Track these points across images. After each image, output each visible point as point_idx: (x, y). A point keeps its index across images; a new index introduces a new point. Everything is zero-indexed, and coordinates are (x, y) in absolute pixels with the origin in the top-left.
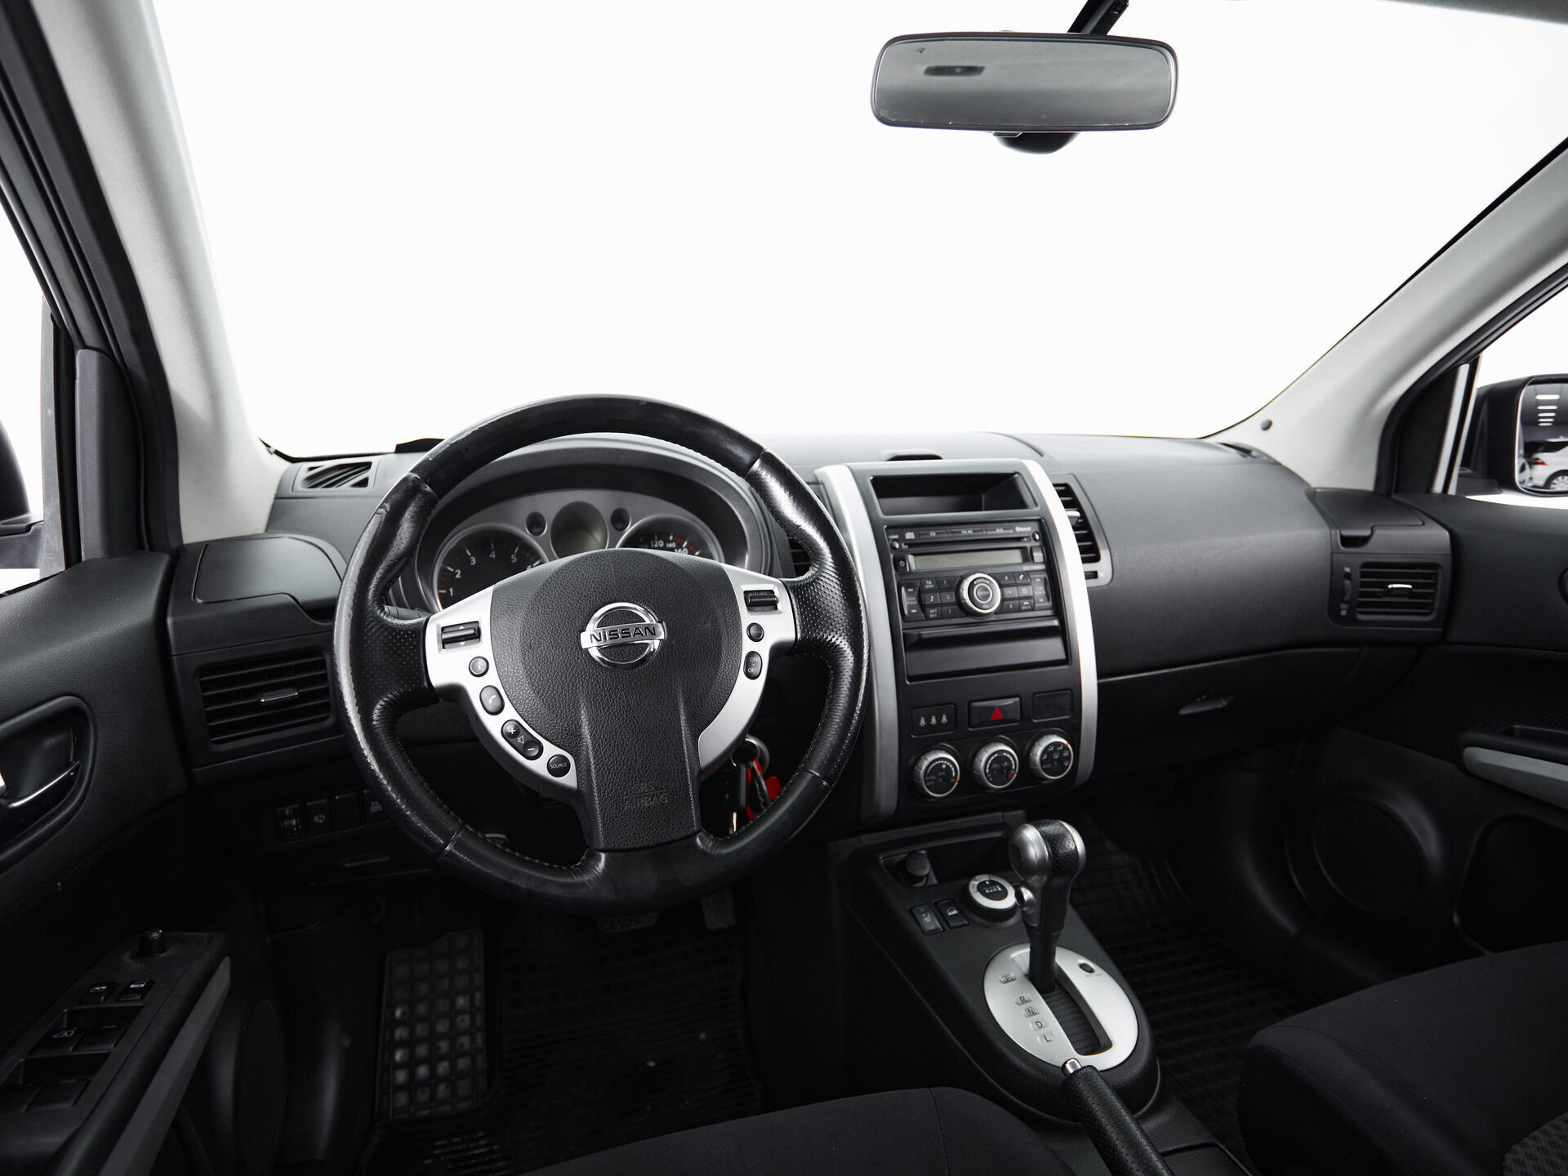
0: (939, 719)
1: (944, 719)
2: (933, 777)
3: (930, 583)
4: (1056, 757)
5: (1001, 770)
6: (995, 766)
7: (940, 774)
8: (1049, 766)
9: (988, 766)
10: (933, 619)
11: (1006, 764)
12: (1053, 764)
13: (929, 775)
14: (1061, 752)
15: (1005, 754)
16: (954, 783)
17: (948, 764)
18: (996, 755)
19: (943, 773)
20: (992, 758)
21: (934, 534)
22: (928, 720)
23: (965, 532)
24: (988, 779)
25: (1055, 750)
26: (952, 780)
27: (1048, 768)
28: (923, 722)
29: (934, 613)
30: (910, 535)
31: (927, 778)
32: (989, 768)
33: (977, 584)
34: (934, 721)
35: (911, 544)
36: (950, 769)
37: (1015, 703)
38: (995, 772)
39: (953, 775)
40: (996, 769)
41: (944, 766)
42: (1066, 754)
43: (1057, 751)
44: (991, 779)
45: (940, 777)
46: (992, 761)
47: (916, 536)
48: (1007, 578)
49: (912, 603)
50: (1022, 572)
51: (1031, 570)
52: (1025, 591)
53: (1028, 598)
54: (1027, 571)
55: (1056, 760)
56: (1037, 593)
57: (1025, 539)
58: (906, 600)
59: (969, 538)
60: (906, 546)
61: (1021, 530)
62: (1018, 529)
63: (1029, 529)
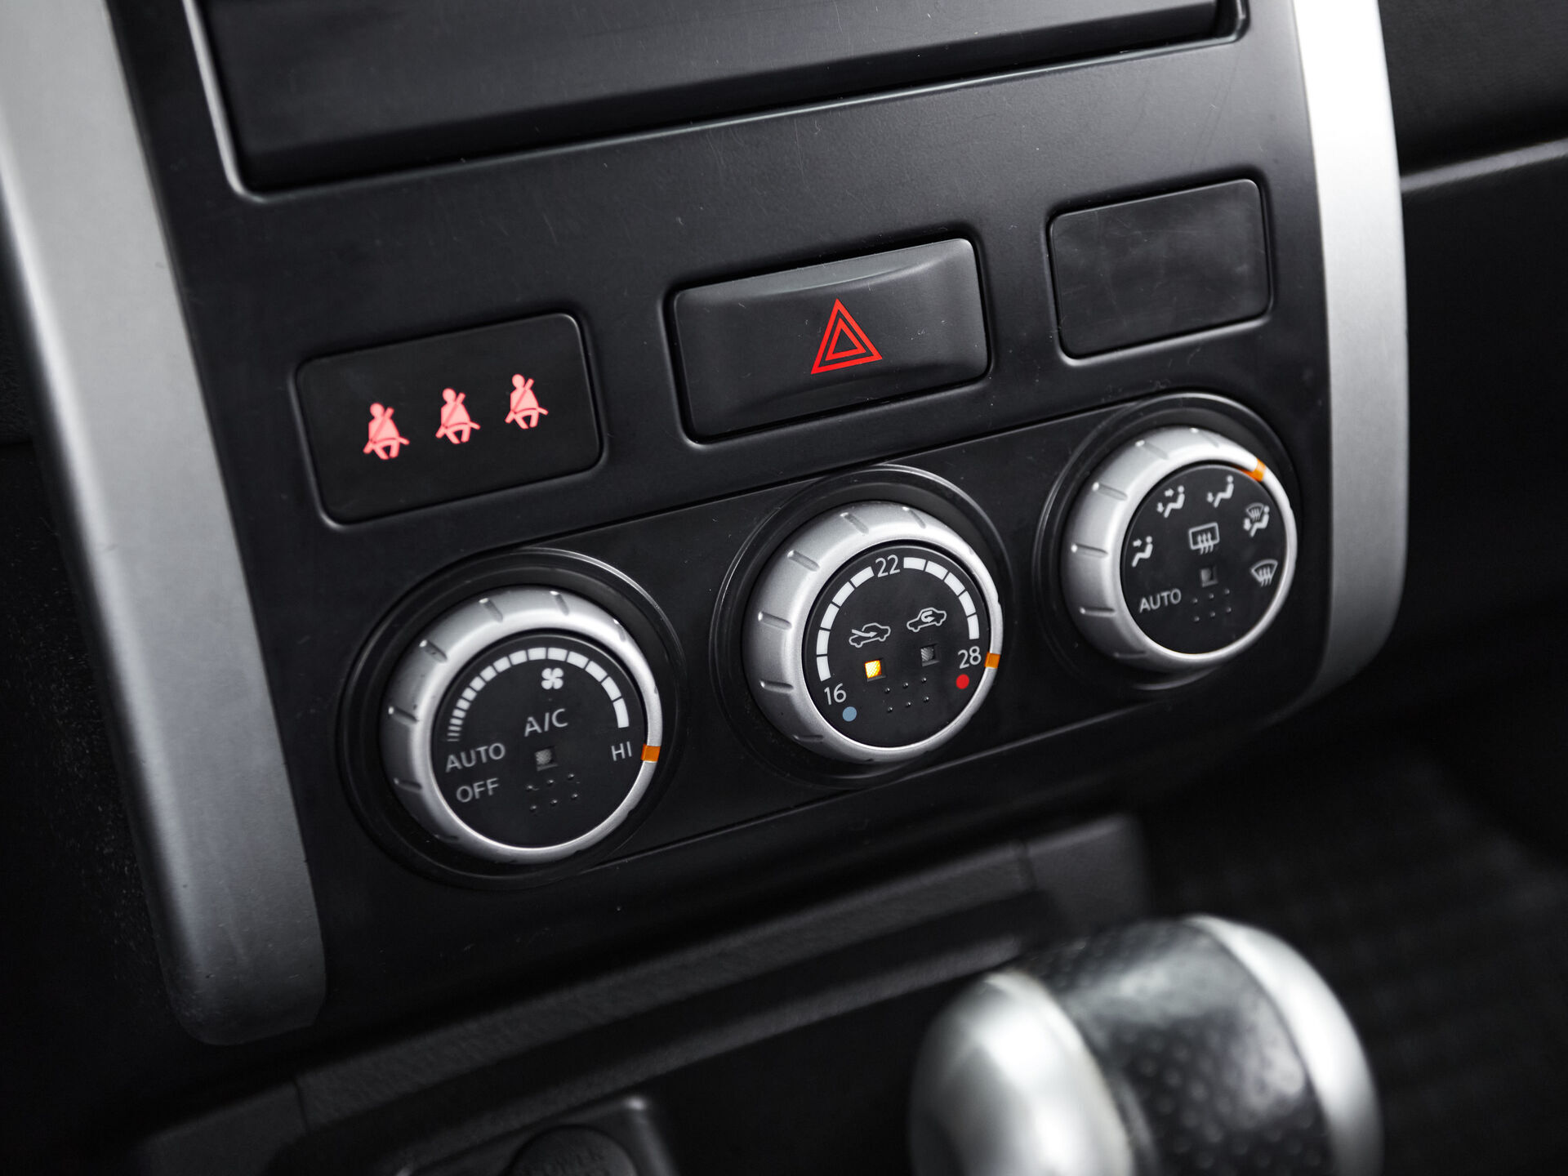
0: (489, 404)
1: (524, 404)
2: (493, 751)
4: (1206, 544)
6: (863, 635)
7: (532, 727)
8: (1171, 596)
9: (822, 642)
11: (926, 616)
12: (1189, 584)
13: (465, 743)
14: (1231, 515)
15: (911, 563)
16: (625, 774)
17: (578, 660)
18: (866, 574)
19: (553, 719)
20: (843, 594)
22: (418, 420)
24: (832, 714)
25: (1196, 511)
27: (1168, 610)
31: (453, 763)
32: (830, 655)
36: (581, 673)
37: (949, 270)
38: (872, 669)
39: (623, 720)
40: (872, 652)
41: (552, 679)
42: (1255, 522)
43: (1209, 514)
44: (850, 714)
45: (539, 743)
46: (843, 610)
55: (1206, 559)
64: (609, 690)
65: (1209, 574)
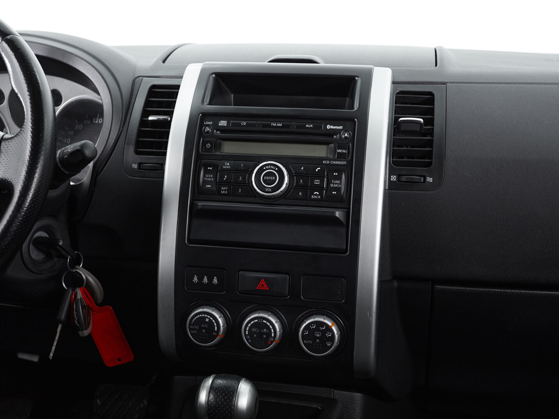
0: (210, 279)
1: (215, 281)
2: (197, 327)
3: (228, 164)
4: (318, 335)
5: (260, 335)
6: (254, 330)
7: (203, 326)
8: (310, 342)
9: (248, 328)
10: (224, 195)
11: (265, 330)
13: (194, 325)
14: (324, 332)
15: (264, 321)
16: (215, 337)
17: (211, 319)
18: (256, 321)
19: (206, 326)
20: (252, 322)
21: (245, 123)
22: (201, 279)
23: (275, 125)
24: (247, 340)
25: (317, 329)
28: (196, 279)
29: (225, 190)
30: (223, 123)
31: (191, 327)
32: (248, 331)
33: (266, 169)
34: (205, 280)
35: (223, 130)
36: (212, 320)
38: (255, 335)
39: (216, 329)
40: (255, 333)
41: (207, 320)
42: (329, 335)
43: (320, 330)
44: (250, 341)
45: (204, 328)
46: (252, 325)
47: (228, 123)
48: (302, 168)
49: (209, 179)
50: (320, 164)
51: (330, 164)
52: (317, 182)
53: (319, 188)
54: (325, 164)
55: (318, 338)
56: (332, 185)
57: (335, 137)
58: (204, 176)
59: (279, 130)
60: (218, 132)
61: (332, 127)
62: (328, 127)
63: (341, 127)
64: (215, 324)
65: (318, 341)
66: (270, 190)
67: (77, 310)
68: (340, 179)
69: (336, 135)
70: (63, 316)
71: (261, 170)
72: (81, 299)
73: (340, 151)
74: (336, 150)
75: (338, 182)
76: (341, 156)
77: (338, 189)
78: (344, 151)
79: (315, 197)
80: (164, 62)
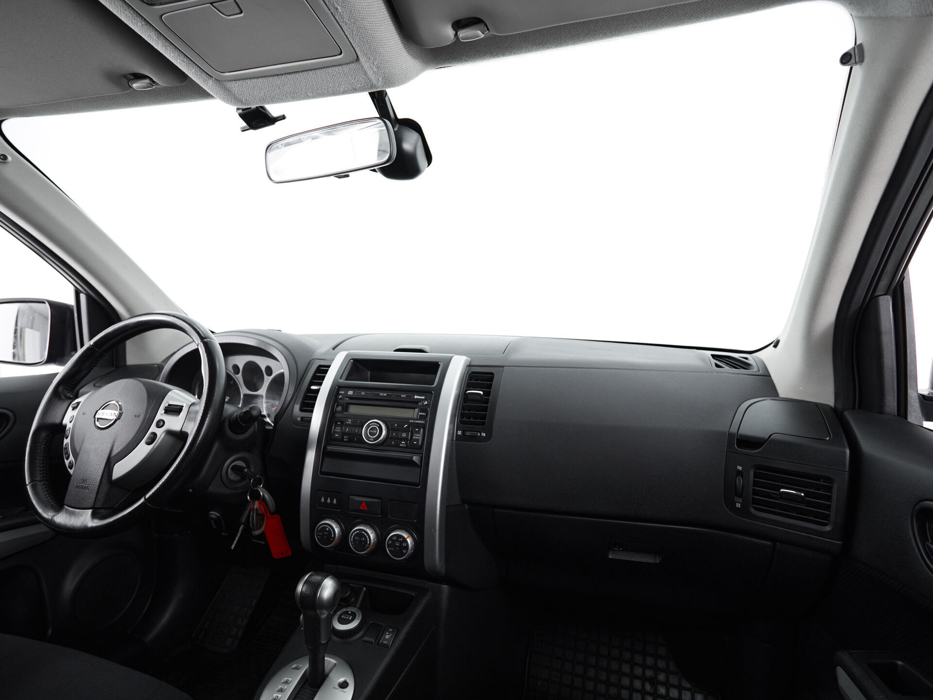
0: (332, 500)
1: (335, 501)
2: (321, 534)
3: (350, 421)
4: (398, 545)
5: (361, 542)
6: (356, 538)
7: (325, 533)
8: (393, 549)
9: (352, 537)
10: (345, 441)
11: (363, 539)
12: (395, 549)
13: (319, 532)
14: (401, 542)
15: (363, 532)
16: (332, 541)
17: (331, 528)
18: (358, 532)
19: (327, 533)
21: (364, 393)
22: (326, 500)
23: (382, 395)
25: (397, 540)
26: (332, 539)
27: (392, 551)
28: (323, 500)
29: (346, 438)
30: (350, 393)
31: (318, 533)
32: (353, 539)
33: (372, 425)
34: (329, 501)
35: (351, 398)
36: (331, 530)
37: (377, 502)
38: (357, 542)
39: (333, 536)
40: (357, 540)
41: (327, 529)
42: (405, 544)
43: (398, 541)
44: (353, 546)
45: (326, 535)
46: (355, 534)
47: (354, 393)
48: (396, 425)
49: (338, 431)
50: (408, 423)
51: (414, 423)
52: (404, 435)
53: (405, 439)
54: (411, 423)
55: (398, 546)
56: (414, 437)
57: (419, 404)
58: (335, 428)
59: (384, 398)
60: (347, 399)
61: (418, 397)
62: (416, 397)
63: (423, 397)
64: (332, 532)
65: (398, 548)
66: (373, 440)
67: (253, 517)
68: (419, 433)
69: (420, 402)
70: (244, 519)
71: (369, 426)
72: (257, 509)
73: (421, 414)
74: (418, 413)
75: (418, 435)
76: (421, 418)
77: (417, 440)
78: (424, 414)
79: (402, 445)
80: (334, 349)
